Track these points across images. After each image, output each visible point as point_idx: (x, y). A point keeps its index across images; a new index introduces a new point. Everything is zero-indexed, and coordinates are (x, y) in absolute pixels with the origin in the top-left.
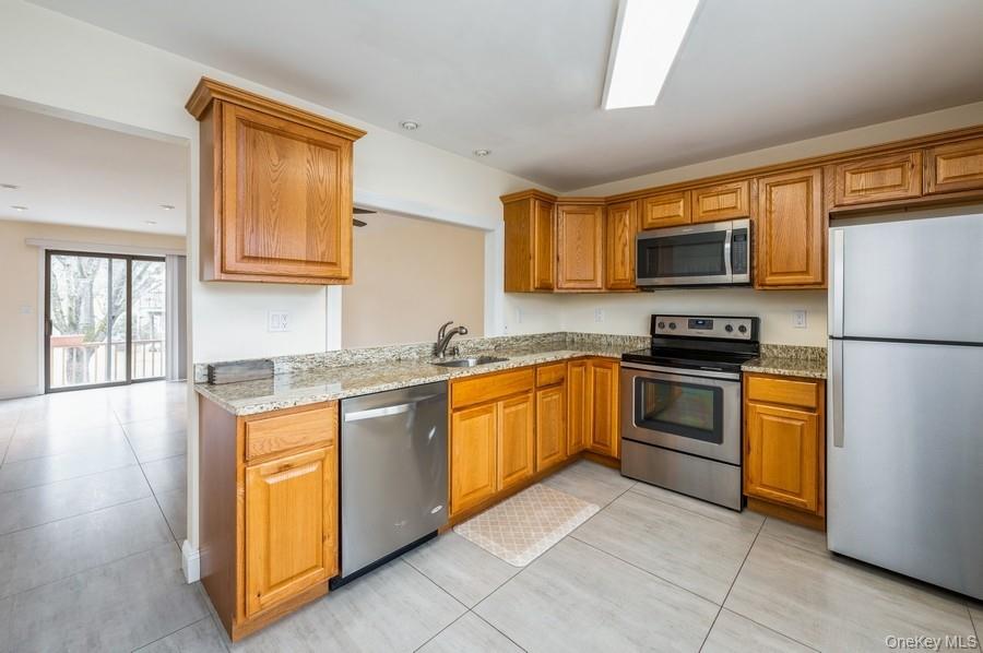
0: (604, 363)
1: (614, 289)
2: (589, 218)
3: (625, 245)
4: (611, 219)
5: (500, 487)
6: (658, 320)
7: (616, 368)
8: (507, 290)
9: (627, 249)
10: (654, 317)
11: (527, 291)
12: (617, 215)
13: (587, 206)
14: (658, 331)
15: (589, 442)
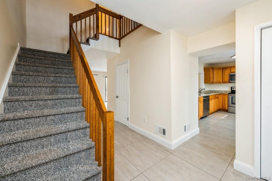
0: (225, 94)
1: (224, 82)
2: (220, 71)
3: (227, 75)
4: (224, 71)
5: (213, 111)
6: (233, 88)
7: (227, 95)
8: (205, 83)
9: (227, 76)
10: (232, 87)
11: (209, 83)
12: (225, 71)
13: (219, 69)
14: (233, 89)
15: (221, 108)
